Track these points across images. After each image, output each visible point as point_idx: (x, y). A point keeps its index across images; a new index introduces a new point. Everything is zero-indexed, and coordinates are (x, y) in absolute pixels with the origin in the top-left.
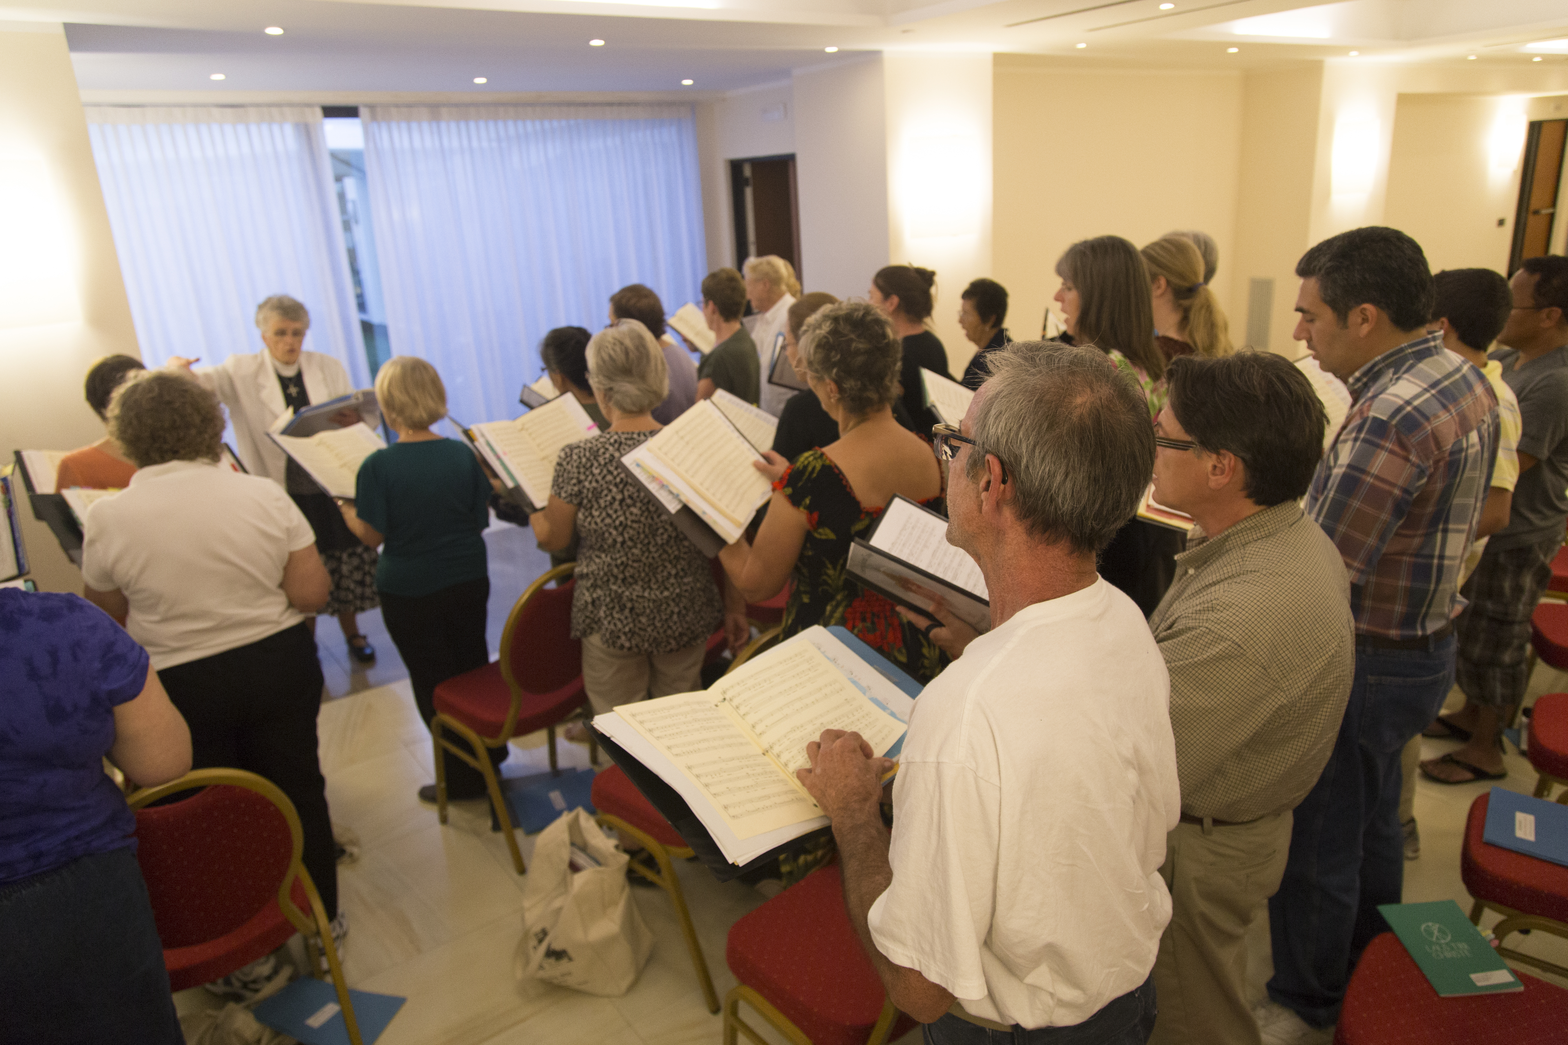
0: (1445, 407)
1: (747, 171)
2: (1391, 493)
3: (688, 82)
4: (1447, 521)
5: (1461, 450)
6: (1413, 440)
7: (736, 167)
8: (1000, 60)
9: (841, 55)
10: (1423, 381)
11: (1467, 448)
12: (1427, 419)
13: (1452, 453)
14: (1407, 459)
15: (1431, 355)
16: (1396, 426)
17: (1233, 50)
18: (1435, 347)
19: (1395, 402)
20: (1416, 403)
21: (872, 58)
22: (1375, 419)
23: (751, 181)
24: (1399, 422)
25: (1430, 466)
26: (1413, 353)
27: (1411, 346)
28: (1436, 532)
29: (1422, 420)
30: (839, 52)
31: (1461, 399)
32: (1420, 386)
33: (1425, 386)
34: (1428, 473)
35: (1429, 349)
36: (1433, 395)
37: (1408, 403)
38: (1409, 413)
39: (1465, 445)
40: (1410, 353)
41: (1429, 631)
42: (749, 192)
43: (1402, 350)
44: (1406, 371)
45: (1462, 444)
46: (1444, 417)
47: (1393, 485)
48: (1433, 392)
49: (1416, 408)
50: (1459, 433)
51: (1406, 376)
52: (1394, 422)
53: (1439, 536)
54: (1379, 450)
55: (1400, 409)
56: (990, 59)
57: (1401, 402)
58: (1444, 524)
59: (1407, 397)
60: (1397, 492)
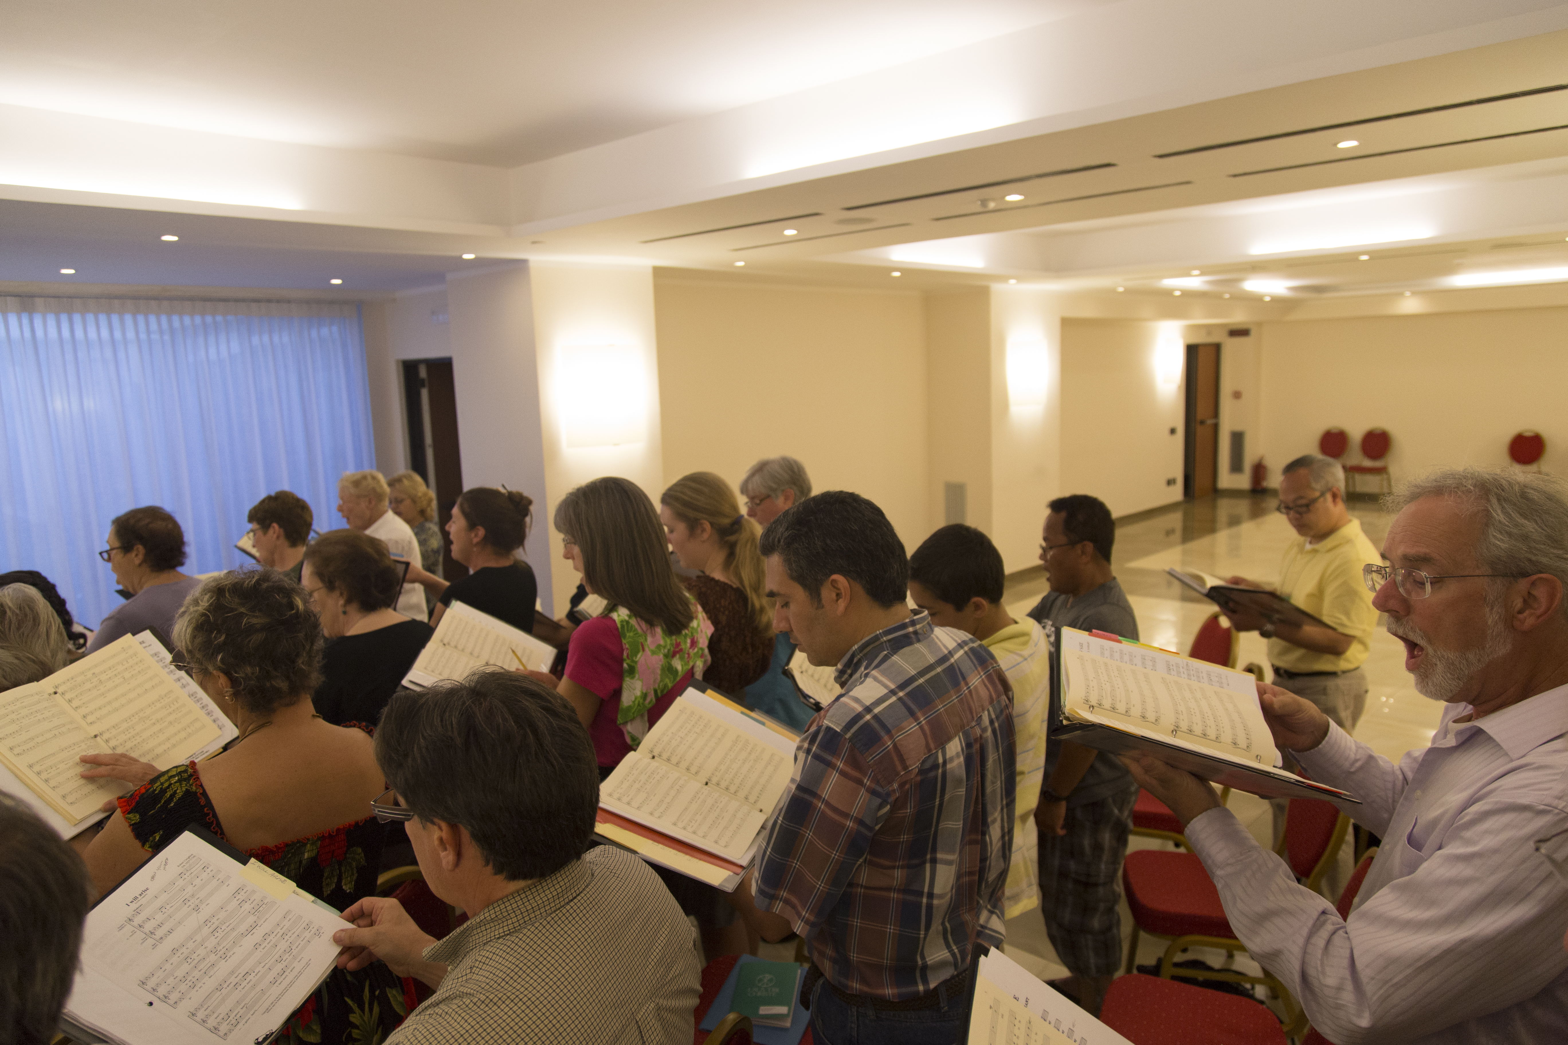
0: (912, 714)
1: (423, 373)
2: (843, 826)
3: (336, 282)
4: (934, 850)
5: (935, 766)
6: (872, 757)
7: (410, 368)
8: (659, 273)
9: (478, 263)
10: (891, 680)
11: (945, 763)
12: (888, 732)
13: (921, 772)
14: (860, 782)
15: (911, 643)
16: (851, 739)
17: (897, 274)
18: (915, 633)
19: (853, 709)
20: (877, 710)
21: (519, 267)
22: (829, 729)
23: (426, 383)
24: (855, 735)
25: (894, 791)
26: (889, 641)
27: (887, 633)
28: (924, 863)
29: (882, 733)
30: (475, 259)
31: (937, 701)
32: (886, 686)
33: (892, 686)
34: (892, 799)
35: (907, 636)
36: (900, 699)
37: (868, 709)
38: (867, 723)
39: (941, 760)
40: (885, 642)
41: (932, 986)
42: (425, 394)
43: (876, 638)
44: (876, 667)
45: (937, 758)
46: (912, 727)
47: (846, 815)
48: (901, 694)
49: (876, 717)
50: (932, 746)
51: (874, 673)
52: (848, 736)
53: (928, 866)
54: (830, 770)
55: (858, 717)
56: (650, 272)
57: (859, 709)
58: (931, 853)
59: (868, 703)
60: (850, 824)
